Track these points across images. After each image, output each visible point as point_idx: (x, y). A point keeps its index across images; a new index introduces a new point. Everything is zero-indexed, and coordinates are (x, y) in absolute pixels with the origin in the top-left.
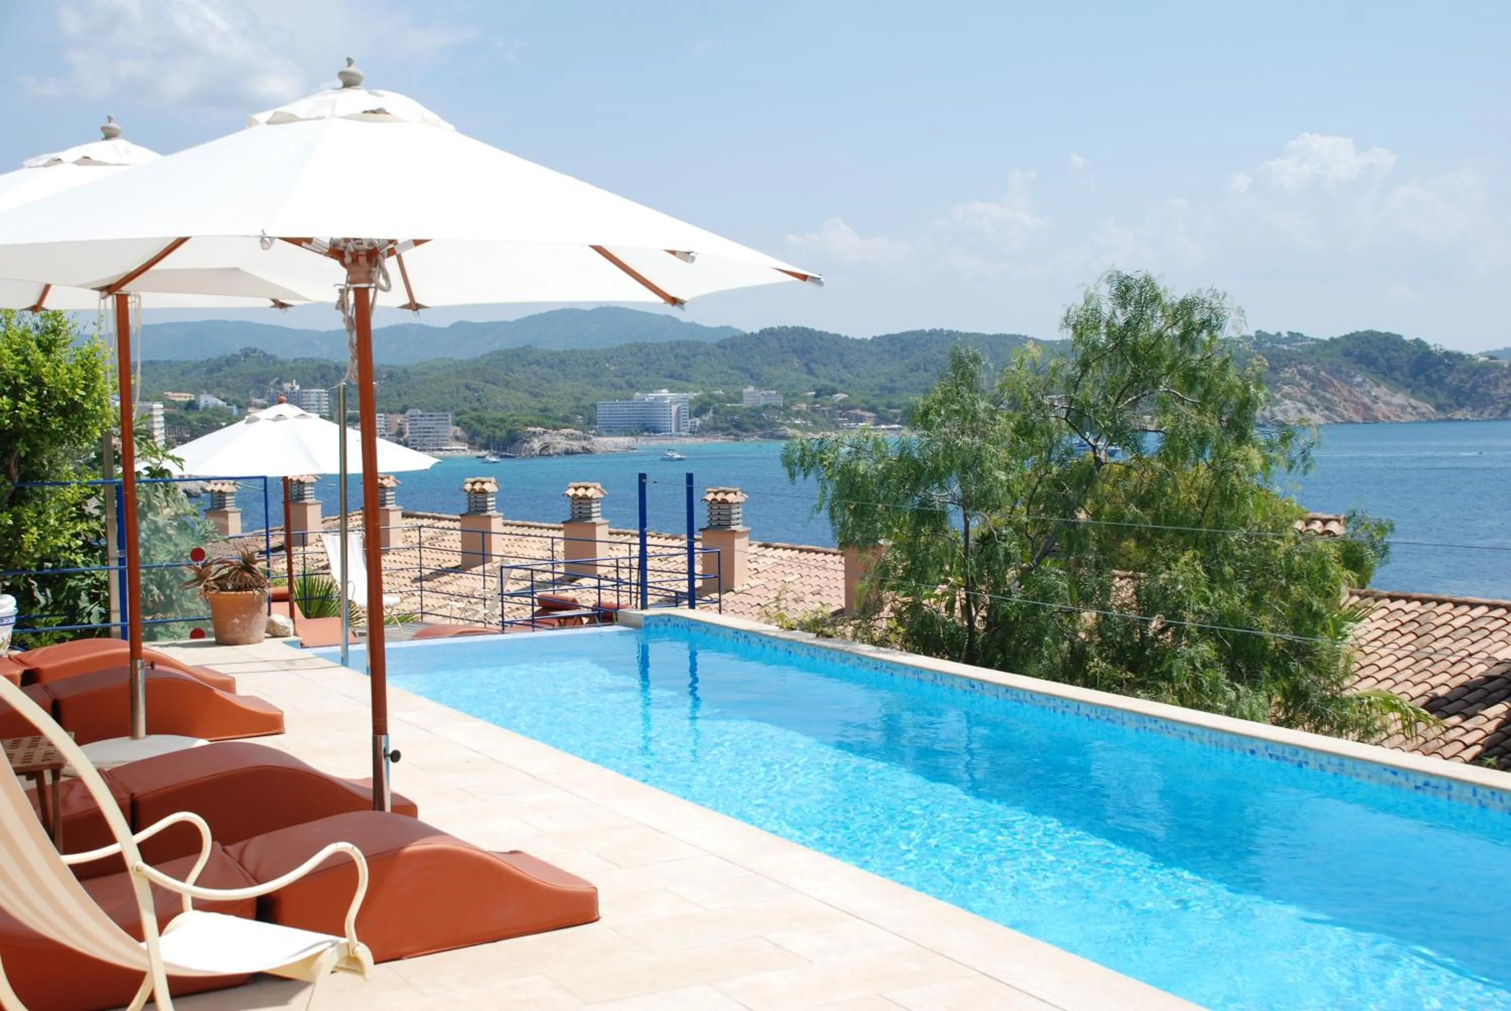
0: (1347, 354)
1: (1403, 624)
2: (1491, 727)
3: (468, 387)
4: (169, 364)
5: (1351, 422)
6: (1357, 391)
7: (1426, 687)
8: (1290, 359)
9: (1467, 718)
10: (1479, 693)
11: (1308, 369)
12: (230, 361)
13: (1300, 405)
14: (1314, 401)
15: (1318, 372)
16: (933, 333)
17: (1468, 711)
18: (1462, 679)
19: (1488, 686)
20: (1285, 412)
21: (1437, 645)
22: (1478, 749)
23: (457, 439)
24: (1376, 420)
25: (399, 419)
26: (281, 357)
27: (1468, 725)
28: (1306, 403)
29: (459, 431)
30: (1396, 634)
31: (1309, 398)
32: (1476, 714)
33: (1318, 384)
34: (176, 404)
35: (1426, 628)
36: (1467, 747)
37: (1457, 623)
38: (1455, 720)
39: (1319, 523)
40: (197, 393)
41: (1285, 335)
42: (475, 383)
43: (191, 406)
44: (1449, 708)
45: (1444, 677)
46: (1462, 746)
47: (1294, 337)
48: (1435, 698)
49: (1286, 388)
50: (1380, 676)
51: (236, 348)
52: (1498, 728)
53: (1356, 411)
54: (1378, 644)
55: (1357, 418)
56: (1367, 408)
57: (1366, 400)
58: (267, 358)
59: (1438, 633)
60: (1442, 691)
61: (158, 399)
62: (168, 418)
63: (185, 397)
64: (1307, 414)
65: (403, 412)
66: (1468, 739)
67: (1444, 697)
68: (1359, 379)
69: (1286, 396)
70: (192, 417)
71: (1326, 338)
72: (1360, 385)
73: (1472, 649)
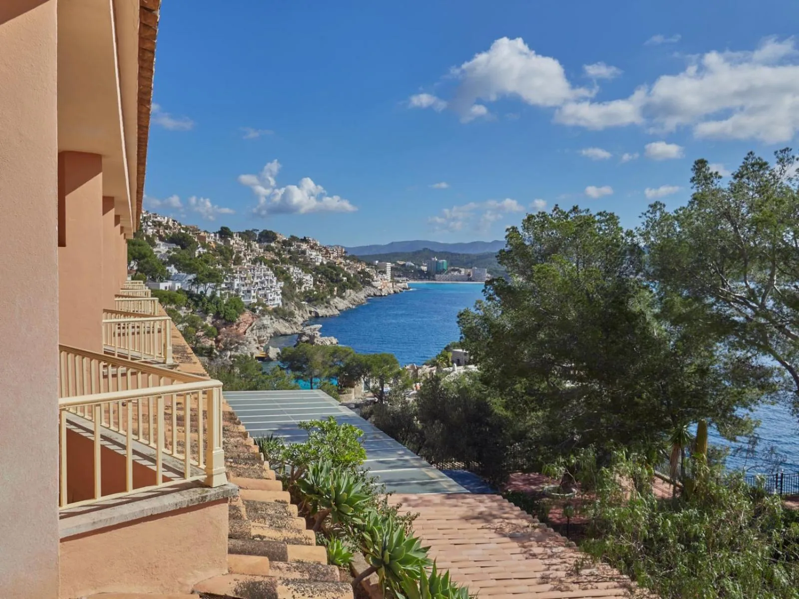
12: (419, 252)
25: (469, 271)
26: (434, 250)
34: (397, 264)
40: (407, 262)
43: (403, 265)
51: (421, 249)
58: (429, 251)
63: (402, 263)
65: (471, 268)
70: (403, 268)
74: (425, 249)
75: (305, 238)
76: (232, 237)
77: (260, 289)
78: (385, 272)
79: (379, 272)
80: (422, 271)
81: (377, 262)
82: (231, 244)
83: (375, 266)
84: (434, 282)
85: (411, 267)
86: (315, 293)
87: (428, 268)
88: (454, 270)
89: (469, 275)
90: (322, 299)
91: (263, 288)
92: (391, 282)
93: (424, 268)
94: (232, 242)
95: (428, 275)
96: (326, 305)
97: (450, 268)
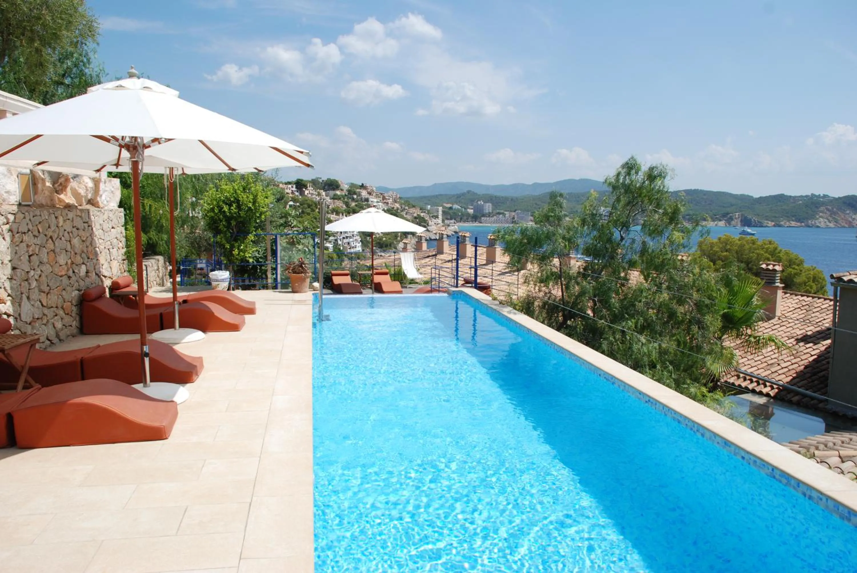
0: (844, 203)
1: (803, 306)
2: (823, 348)
3: (536, 204)
4: (446, 195)
5: (845, 227)
6: (847, 216)
7: (804, 331)
8: (823, 204)
9: (815, 344)
10: (823, 335)
11: (830, 208)
12: (463, 194)
13: (826, 220)
14: (831, 219)
15: (833, 209)
16: (695, 190)
17: (816, 342)
18: (818, 329)
19: (827, 332)
20: (820, 222)
21: (813, 315)
22: (816, 357)
23: (531, 221)
24: (853, 227)
25: (513, 214)
26: (479, 193)
27: (814, 347)
28: (828, 219)
29: (532, 218)
30: (799, 310)
31: (829, 218)
32: (819, 343)
33: (833, 213)
34: (446, 208)
35: (811, 308)
36: (812, 356)
37: (823, 307)
38: (811, 345)
39: (771, 266)
40: (453, 204)
41: (822, 195)
42: (539, 203)
43: (451, 208)
44: (809, 340)
45: (812, 328)
46: (809, 355)
47: (825, 196)
48: (807, 335)
49: (821, 214)
50: (788, 326)
51: (465, 191)
52: (826, 349)
53: (846, 223)
54: (791, 313)
55: (846, 226)
56: (850, 222)
57: (850, 219)
58: (474, 194)
59: (815, 310)
60: (809, 333)
61: (442, 206)
62: (443, 212)
63: (449, 205)
64: (828, 223)
65: (515, 211)
66: (813, 353)
67: (809, 336)
68: (848, 212)
69: (821, 217)
70: (451, 212)
71: (837, 196)
72: (848, 214)
73: (826, 317)
74: (469, 192)
75: (363, 184)
76: (306, 188)
77: (344, 238)
78: (437, 217)
79: (432, 217)
80: (469, 214)
81: (429, 207)
82: (306, 194)
83: (428, 211)
84: (481, 225)
85: (458, 210)
86: (384, 239)
87: (474, 211)
88: (499, 214)
89: (514, 218)
90: (390, 245)
91: (347, 237)
92: (443, 226)
93: (471, 211)
94: (306, 192)
95: (475, 218)
96: (394, 250)
97: (495, 212)
